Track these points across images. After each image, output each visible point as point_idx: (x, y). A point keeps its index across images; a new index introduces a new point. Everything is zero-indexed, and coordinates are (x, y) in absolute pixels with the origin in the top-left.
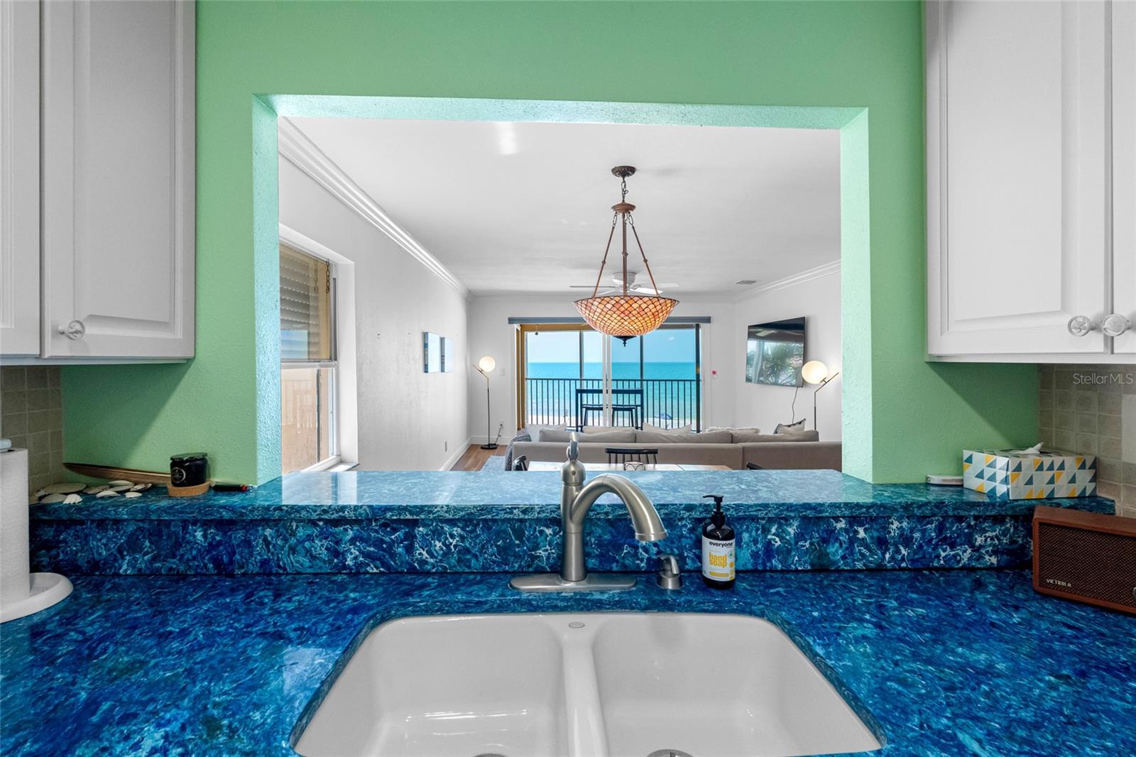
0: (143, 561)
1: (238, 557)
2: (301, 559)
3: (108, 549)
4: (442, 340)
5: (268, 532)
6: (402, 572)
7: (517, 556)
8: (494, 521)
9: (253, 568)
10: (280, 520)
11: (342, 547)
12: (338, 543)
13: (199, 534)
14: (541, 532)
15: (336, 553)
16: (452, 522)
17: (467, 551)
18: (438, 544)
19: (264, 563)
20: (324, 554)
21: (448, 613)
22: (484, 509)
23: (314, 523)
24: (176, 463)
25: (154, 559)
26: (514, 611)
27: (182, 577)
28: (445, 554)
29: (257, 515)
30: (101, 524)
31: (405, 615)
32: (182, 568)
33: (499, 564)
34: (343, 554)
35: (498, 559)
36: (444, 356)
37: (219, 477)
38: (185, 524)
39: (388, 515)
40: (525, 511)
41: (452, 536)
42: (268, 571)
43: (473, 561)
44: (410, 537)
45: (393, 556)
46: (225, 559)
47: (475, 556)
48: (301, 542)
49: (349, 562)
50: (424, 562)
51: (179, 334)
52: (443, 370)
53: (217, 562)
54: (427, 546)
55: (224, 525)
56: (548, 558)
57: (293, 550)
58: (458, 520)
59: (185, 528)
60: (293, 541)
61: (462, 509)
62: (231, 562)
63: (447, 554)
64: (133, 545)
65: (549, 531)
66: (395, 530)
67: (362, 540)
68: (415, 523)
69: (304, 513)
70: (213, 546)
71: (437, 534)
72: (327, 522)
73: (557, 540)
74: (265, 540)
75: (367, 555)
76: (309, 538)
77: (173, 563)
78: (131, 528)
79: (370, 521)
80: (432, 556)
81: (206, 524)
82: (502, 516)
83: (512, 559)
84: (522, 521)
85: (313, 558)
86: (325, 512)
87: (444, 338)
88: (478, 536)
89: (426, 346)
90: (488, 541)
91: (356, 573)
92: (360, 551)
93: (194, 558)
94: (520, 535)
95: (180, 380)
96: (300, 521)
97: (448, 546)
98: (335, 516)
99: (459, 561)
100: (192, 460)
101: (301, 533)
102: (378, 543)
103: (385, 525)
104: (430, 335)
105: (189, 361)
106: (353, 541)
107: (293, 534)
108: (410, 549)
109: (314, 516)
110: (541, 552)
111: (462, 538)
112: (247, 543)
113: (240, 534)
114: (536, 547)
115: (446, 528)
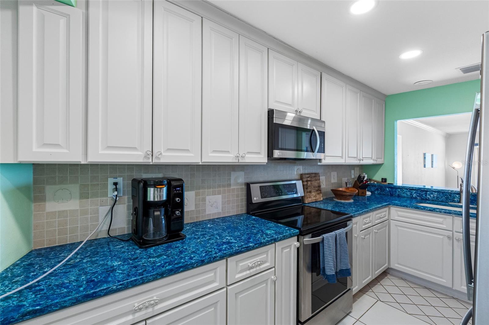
0: (379, 192)
1: (394, 193)
2: (405, 195)
3: (373, 189)
4: (432, 155)
5: (399, 190)
6: (424, 199)
7: (450, 199)
8: (444, 192)
9: (397, 194)
10: (402, 188)
11: (413, 194)
12: (412, 193)
13: (388, 189)
14: (456, 196)
15: (411, 195)
16: (435, 192)
17: (438, 197)
18: (432, 195)
19: (398, 195)
20: (409, 194)
21: (434, 204)
22: (442, 190)
23: (407, 189)
24: (382, 179)
25: (380, 192)
26: (448, 206)
27: (384, 195)
28: (433, 197)
29: (397, 187)
30: (373, 186)
31: (425, 203)
32: (385, 194)
33: (445, 200)
34: (413, 195)
35: (445, 199)
36: (433, 162)
37: (388, 182)
38: (385, 187)
39: (422, 189)
40: (452, 191)
41: (435, 194)
42: (399, 196)
43: (440, 199)
44: (426, 194)
45: (423, 196)
46: (392, 193)
47: (440, 198)
48: (405, 192)
49: (414, 196)
50: (429, 198)
51: (383, 160)
52: (432, 167)
53: (391, 194)
54: (429, 195)
55: (392, 188)
56: (457, 200)
57: (403, 193)
58: (436, 191)
59: (385, 188)
60: (403, 192)
61: (437, 189)
62: (393, 194)
63: (434, 197)
64: (377, 190)
65: (458, 196)
66: (423, 192)
67: (416, 193)
68: (427, 191)
69: (406, 188)
70: (390, 191)
71: (432, 194)
72: (410, 189)
73: (459, 197)
74: (399, 191)
75: (417, 195)
76: (407, 192)
77: (384, 193)
78: (377, 187)
79: (418, 190)
80: (431, 197)
81: (389, 188)
82: (446, 191)
83: (448, 200)
84: (451, 193)
85: (407, 195)
86: (410, 188)
87: (433, 155)
88: (441, 195)
89: (425, 158)
90: (443, 196)
91: (415, 198)
92: (416, 195)
93: (387, 192)
94: (450, 196)
95: (381, 167)
96: (405, 189)
97: (434, 196)
98: (411, 188)
99: (436, 199)
100: (385, 179)
101: (405, 191)
102: (420, 194)
103: (421, 191)
104: (426, 154)
105: (383, 164)
106: (415, 193)
107: (404, 191)
108: (426, 196)
109: (408, 188)
110: (455, 199)
111: (437, 195)
112: (396, 191)
113: (394, 190)
114: (455, 198)
115: (434, 193)
